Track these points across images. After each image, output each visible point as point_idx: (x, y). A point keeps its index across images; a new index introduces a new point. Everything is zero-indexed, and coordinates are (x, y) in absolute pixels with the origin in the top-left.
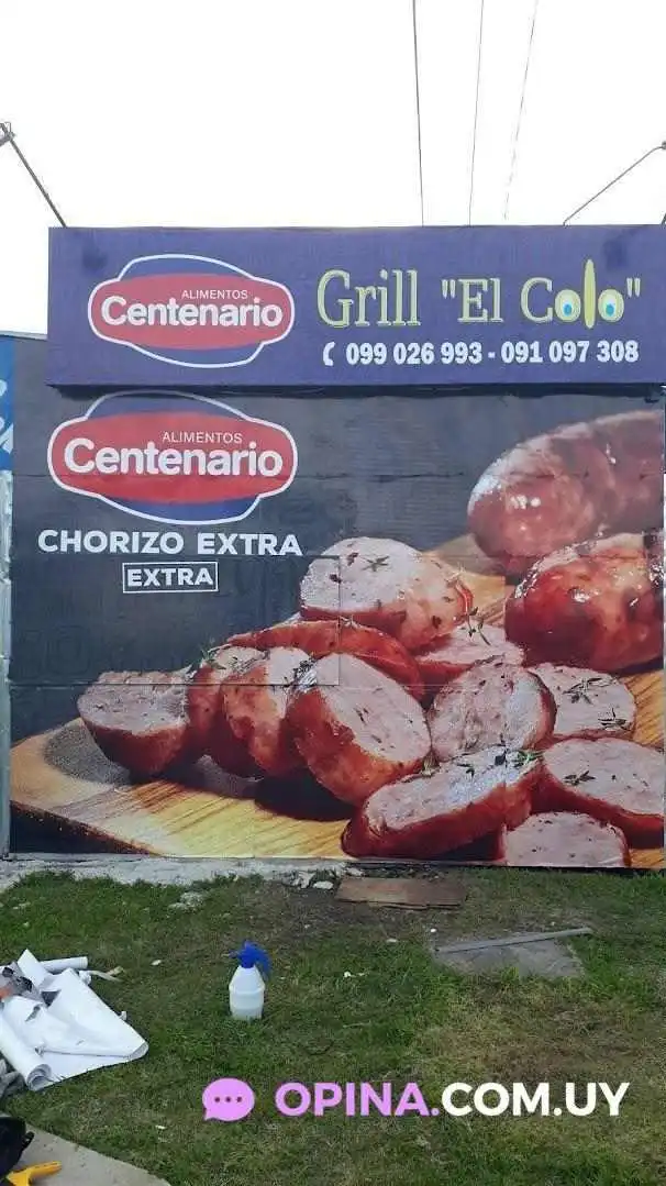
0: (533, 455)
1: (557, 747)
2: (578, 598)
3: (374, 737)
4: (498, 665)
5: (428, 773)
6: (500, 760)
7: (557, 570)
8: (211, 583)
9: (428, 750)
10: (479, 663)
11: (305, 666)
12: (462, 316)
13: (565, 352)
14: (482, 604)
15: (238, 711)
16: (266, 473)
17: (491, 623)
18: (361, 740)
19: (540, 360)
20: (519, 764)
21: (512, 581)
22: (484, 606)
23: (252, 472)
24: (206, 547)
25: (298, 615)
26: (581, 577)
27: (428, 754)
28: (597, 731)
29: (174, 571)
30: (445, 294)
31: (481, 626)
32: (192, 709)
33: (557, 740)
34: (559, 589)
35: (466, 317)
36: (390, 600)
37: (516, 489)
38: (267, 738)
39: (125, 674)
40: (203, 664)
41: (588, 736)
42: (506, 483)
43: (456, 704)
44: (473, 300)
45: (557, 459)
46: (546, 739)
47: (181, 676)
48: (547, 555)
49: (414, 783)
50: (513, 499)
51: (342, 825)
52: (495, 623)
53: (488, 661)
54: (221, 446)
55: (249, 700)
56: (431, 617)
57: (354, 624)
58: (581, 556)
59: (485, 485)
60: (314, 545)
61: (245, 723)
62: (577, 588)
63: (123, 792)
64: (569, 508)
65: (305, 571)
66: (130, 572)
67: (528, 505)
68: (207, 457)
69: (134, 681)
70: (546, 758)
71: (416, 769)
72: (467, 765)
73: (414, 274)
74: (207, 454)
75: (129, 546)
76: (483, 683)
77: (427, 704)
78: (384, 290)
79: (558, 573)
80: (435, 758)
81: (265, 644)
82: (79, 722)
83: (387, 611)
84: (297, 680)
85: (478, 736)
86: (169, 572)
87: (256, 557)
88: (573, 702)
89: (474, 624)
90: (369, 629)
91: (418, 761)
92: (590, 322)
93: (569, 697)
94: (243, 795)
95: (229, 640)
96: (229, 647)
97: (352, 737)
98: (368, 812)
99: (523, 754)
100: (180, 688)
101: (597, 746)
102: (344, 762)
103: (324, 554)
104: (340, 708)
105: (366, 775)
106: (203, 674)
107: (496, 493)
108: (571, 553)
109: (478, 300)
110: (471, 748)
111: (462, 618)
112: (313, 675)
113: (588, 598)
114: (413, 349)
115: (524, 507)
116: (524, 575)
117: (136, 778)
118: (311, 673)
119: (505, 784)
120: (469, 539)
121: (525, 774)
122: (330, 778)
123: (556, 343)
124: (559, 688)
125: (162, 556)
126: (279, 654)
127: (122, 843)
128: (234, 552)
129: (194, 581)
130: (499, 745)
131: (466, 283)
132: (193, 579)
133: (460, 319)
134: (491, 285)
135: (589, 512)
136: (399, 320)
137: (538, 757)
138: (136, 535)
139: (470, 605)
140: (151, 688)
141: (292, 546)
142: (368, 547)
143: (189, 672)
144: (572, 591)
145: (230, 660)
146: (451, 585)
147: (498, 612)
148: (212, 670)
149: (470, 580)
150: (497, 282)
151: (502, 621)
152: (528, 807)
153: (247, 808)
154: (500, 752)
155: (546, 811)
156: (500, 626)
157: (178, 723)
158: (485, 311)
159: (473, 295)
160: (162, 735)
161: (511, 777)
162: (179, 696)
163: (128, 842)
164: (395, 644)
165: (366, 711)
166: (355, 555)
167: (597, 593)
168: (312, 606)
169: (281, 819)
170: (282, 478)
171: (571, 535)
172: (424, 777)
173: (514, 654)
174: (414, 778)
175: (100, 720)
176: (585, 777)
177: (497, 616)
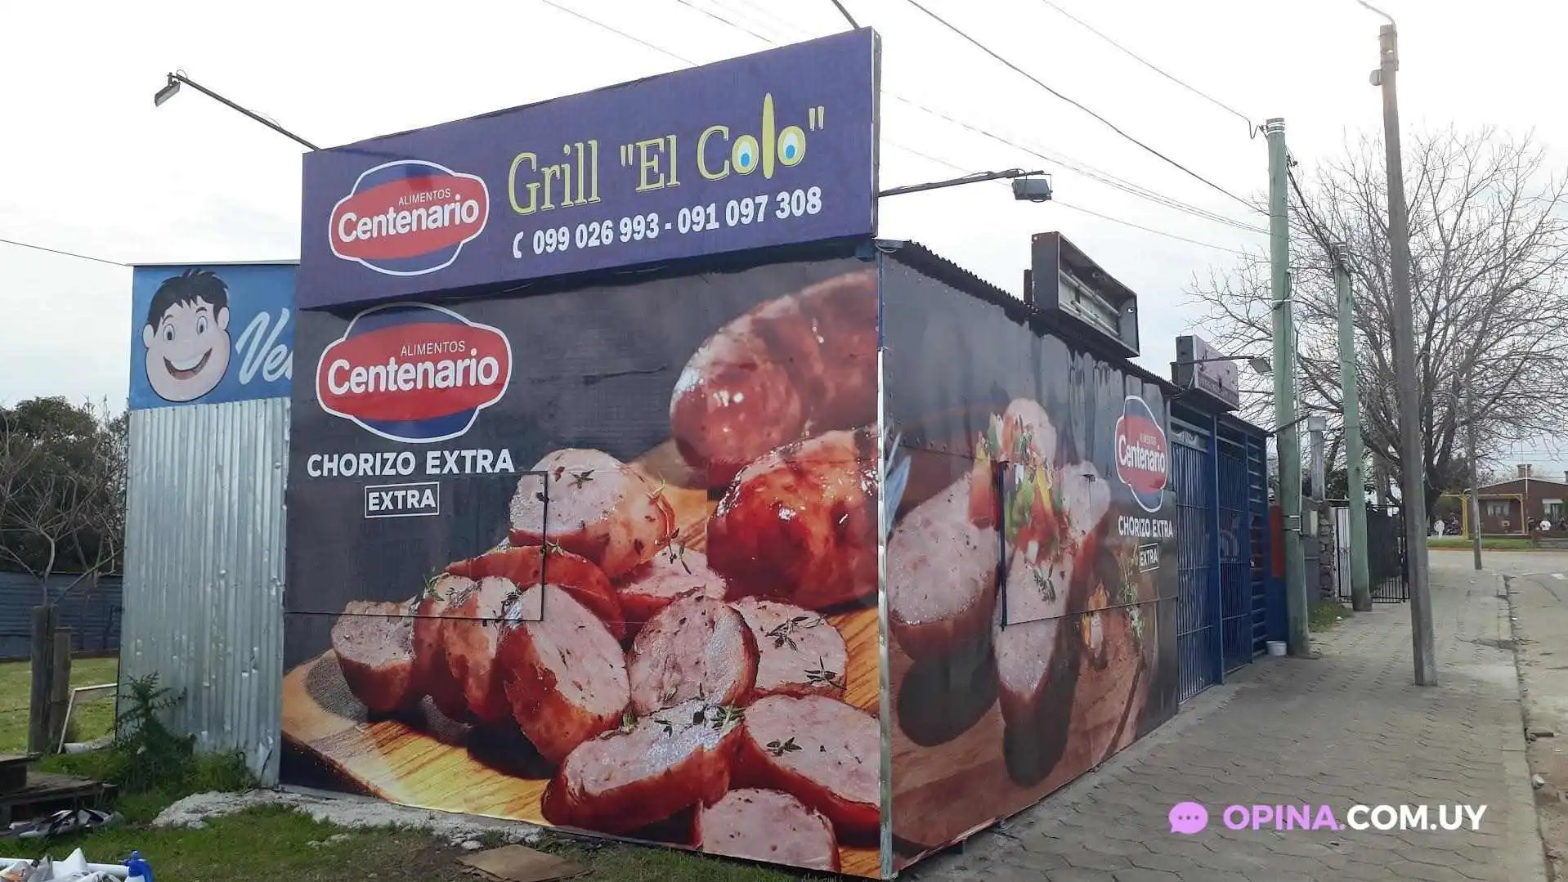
0: (736, 341)
1: (760, 705)
2: (784, 514)
3: (575, 683)
4: (699, 599)
5: (626, 729)
6: (699, 718)
7: (761, 480)
8: (434, 505)
9: (626, 701)
10: (680, 595)
11: (512, 598)
12: (639, 185)
13: (743, 211)
14: (683, 524)
15: (457, 649)
16: (485, 381)
17: (692, 548)
18: (564, 688)
19: (717, 225)
20: (718, 725)
21: (715, 495)
22: (686, 526)
23: (473, 382)
24: (433, 467)
25: (506, 541)
26: (787, 488)
27: (627, 706)
28: (804, 686)
29: (404, 493)
30: (623, 162)
31: (682, 551)
32: (418, 643)
33: (759, 695)
34: (763, 502)
35: (644, 186)
36: (594, 520)
37: (719, 383)
38: (478, 678)
39: (365, 604)
40: (425, 595)
41: (793, 693)
42: (707, 376)
43: (655, 647)
44: (649, 164)
45: (759, 343)
46: (747, 695)
47: (408, 607)
48: (751, 462)
49: (613, 739)
50: (715, 395)
51: (542, 785)
52: (697, 548)
53: (689, 593)
54: (447, 356)
55: (465, 636)
56: (633, 541)
57: (560, 551)
58: (787, 462)
59: (688, 380)
60: (525, 460)
61: (462, 662)
62: (781, 502)
63: (363, 730)
64: (773, 404)
65: (514, 490)
66: (372, 495)
67: (731, 401)
68: (436, 368)
69: (372, 611)
70: (748, 718)
71: (615, 724)
72: (665, 722)
73: (594, 144)
74: (436, 366)
75: (373, 468)
76: (683, 621)
77: (627, 645)
78: (567, 167)
79: (763, 484)
80: (633, 712)
81: (478, 573)
82: (331, 653)
83: (591, 533)
84: (504, 613)
85: (676, 687)
86: (400, 494)
87: (474, 477)
88: (777, 647)
89: (675, 548)
90: (573, 556)
91: (617, 714)
92: (768, 172)
93: (773, 640)
94: (456, 743)
95: (448, 568)
96: (447, 576)
97: (555, 682)
98: (567, 772)
99: (724, 712)
100: (408, 621)
101: (804, 705)
102: (547, 713)
103: (534, 469)
104: (545, 648)
105: (568, 727)
106: (425, 606)
107: (699, 389)
108: (775, 459)
109: (655, 163)
110: (670, 701)
111: (664, 541)
112: (518, 609)
113: (794, 514)
114: (594, 229)
115: (726, 404)
116: (725, 488)
117: (373, 717)
118: (517, 607)
119: (702, 747)
120: (671, 447)
121: (725, 737)
122: (533, 730)
123: (733, 203)
124: (762, 630)
125: (399, 477)
126: (489, 582)
127: (360, 783)
128: (456, 471)
129: (420, 505)
130: (698, 699)
131: (643, 145)
132: (419, 502)
133: (638, 189)
134: (667, 143)
135: (795, 407)
136: (581, 199)
137: (739, 716)
138: (378, 455)
139: (672, 525)
140: (385, 619)
141: (506, 462)
142: (575, 460)
143: (415, 603)
144: (777, 506)
145: (447, 589)
146: (653, 501)
147: (700, 533)
148: (432, 602)
149: (672, 494)
150: (673, 139)
151: (703, 544)
152: (726, 779)
153: (461, 755)
154: (698, 708)
155: (746, 786)
156: (701, 551)
157: (406, 658)
158: (662, 176)
159: (650, 159)
160: (394, 671)
161: (709, 740)
162: (409, 628)
163: (364, 783)
164: (597, 573)
165: (568, 653)
166: (561, 469)
167: (803, 508)
168: (519, 529)
169: (489, 773)
170: (498, 385)
171: (775, 435)
172: (622, 733)
173: (716, 585)
174: (613, 734)
175: (347, 651)
176: (790, 746)
177: (699, 537)
